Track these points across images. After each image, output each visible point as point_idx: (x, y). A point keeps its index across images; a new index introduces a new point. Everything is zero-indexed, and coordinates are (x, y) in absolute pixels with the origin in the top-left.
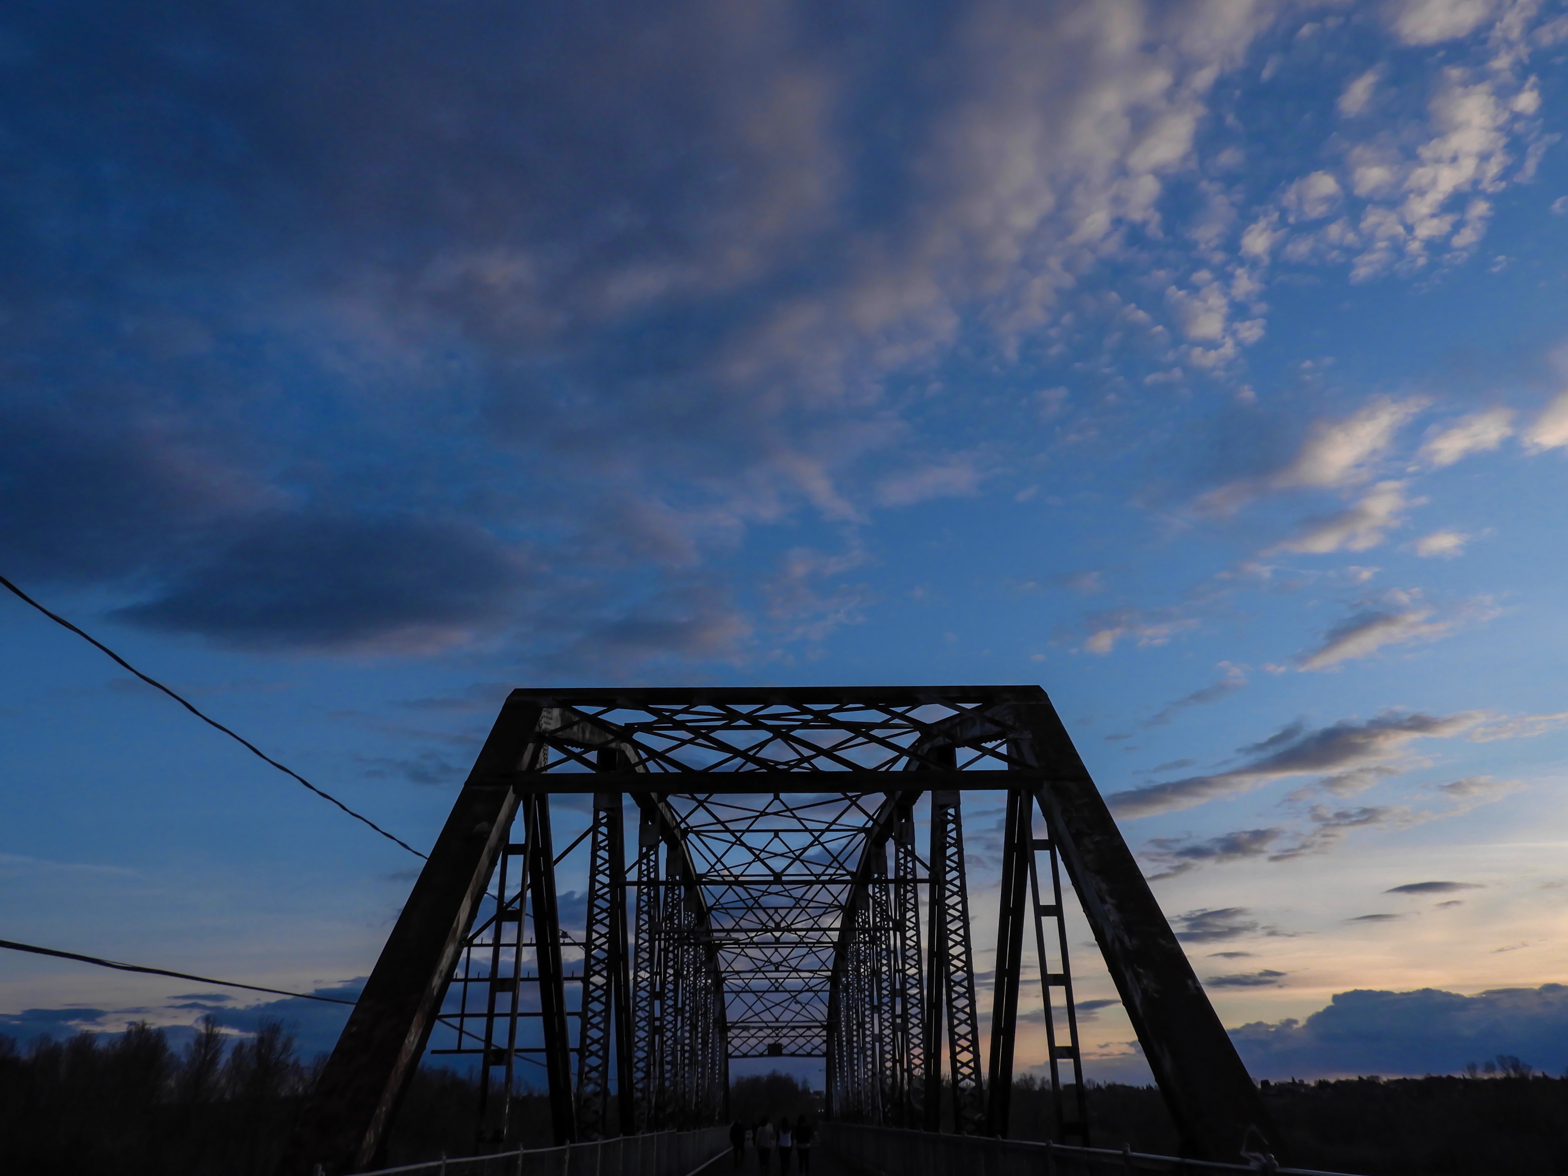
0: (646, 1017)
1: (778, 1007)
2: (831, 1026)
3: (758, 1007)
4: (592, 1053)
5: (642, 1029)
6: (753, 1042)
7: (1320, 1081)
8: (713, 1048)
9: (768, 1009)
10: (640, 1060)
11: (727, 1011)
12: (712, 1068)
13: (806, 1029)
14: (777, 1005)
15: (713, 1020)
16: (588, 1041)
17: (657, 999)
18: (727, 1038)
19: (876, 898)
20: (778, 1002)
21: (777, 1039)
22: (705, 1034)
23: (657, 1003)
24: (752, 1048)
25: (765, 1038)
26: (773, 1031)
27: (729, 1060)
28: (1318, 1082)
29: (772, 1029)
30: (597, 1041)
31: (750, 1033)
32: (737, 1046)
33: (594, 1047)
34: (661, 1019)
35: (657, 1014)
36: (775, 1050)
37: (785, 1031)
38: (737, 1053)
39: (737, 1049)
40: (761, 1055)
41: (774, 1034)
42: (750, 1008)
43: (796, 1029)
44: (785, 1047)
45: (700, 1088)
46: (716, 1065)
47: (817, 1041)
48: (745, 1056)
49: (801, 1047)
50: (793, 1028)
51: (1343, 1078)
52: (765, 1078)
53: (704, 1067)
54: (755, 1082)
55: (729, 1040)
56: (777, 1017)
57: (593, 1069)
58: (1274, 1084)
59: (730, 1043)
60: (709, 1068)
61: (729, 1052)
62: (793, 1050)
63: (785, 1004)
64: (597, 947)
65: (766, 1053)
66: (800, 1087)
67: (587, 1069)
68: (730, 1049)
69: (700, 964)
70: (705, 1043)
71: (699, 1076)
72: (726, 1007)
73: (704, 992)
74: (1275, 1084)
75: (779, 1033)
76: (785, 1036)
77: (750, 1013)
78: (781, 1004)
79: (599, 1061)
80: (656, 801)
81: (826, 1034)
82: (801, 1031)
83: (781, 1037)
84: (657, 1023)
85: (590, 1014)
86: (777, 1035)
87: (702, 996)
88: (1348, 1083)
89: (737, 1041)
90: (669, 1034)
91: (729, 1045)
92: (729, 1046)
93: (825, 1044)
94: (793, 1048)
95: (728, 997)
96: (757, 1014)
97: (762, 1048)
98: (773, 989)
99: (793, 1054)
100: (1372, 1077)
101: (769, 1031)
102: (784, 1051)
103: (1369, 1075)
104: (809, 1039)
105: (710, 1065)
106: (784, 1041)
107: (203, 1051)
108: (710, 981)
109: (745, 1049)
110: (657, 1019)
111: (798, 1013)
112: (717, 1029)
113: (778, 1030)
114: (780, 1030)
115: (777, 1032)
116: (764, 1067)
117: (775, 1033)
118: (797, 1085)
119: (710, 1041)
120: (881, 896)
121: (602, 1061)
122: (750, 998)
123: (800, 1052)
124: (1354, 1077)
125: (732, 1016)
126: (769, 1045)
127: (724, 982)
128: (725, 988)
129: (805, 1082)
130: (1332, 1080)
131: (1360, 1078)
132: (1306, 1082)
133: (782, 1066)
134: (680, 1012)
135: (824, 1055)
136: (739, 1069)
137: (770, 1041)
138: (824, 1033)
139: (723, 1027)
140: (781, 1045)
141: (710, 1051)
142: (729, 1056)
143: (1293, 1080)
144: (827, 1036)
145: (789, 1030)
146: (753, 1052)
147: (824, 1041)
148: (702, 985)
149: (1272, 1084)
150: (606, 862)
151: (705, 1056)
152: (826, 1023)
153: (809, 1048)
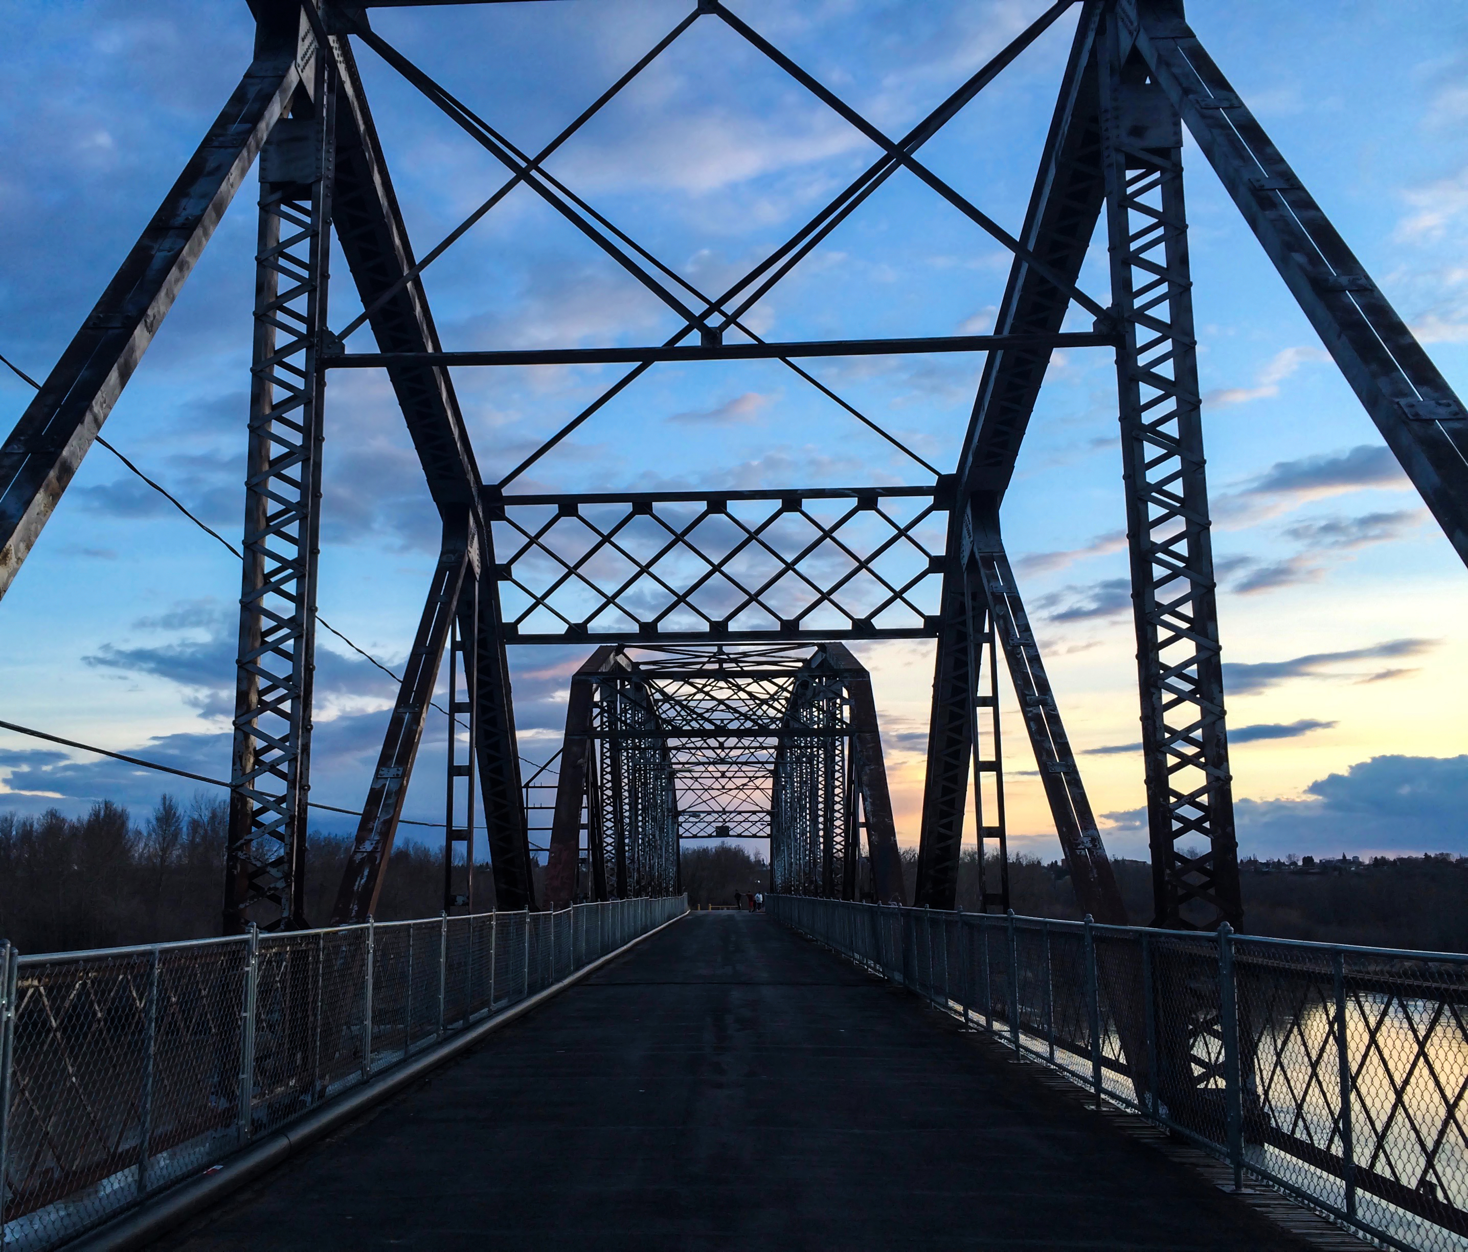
2: (773, 813)
6: (702, 825)
7: (1376, 858)
9: (714, 800)
11: (678, 802)
12: (666, 848)
13: (751, 814)
18: (678, 822)
21: (724, 823)
24: (701, 830)
25: (712, 822)
26: (720, 817)
27: (681, 840)
29: (719, 815)
31: (699, 818)
32: (687, 828)
36: (723, 832)
37: (732, 816)
38: (687, 835)
39: (687, 831)
40: (710, 836)
41: (720, 819)
42: (699, 797)
43: (742, 814)
44: (732, 829)
46: (670, 845)
47: (762, 825)
48: (695, 836)
49: (747, 830)
50: (740, 813)
51: (1405, 855)
52: (714, 850)
54: (703, 854)
55: (679, 824)
56: (723, 805)
58: (1318, 862)
59: (681, 826)
61: (680, 833)
62: (739, 832)
63: (732, 794)
65: (714, 834)
66: (752, 858)
68: (681, 831)
72: (677, 800)
74: (1321, 861)
75: (726, 818)
76: (731, 820)
81: (770, 819)
82: (746, 815)
83: (727, 822)
86: (724, 820)
88: (1410, 861)
89: (687, 826)
92: (680, 828)
94: (739, 830)
96: (705, 803)
97: (710, 830)
99: (739, 836)
100: (1442, 854)
101: (716, 815)
102: (731, 833)
103: (1438, 852)
104: (754, 822)
106: (731, 825)
109: (694, 830)
111: (743, 800)
113: (725, 815)
114: (727, 815)
115: (724, 817)
116: (714, 844)
117: (722, 818)
118: (749, 857)
123: (746, 833)
124: (1421, 855)
126: (717, 827)
129: (757, 854)
130: (1391, 856)
131: (1426, 854)
132: (1361, 860)
133: (731, 843)
135: (768, 837)
136: (688, 846)
137: (719, 824)
138: (768, 818)
139: (675, 813)
140: (728, 827)
142: (680, 837)
143: (1344, 856)
144: (771, 821)
145: (735, 815)
146: (702, 834)
147: (768, 826)
149: (1317, 860)
152: (769, 808)
153: (754, 830)
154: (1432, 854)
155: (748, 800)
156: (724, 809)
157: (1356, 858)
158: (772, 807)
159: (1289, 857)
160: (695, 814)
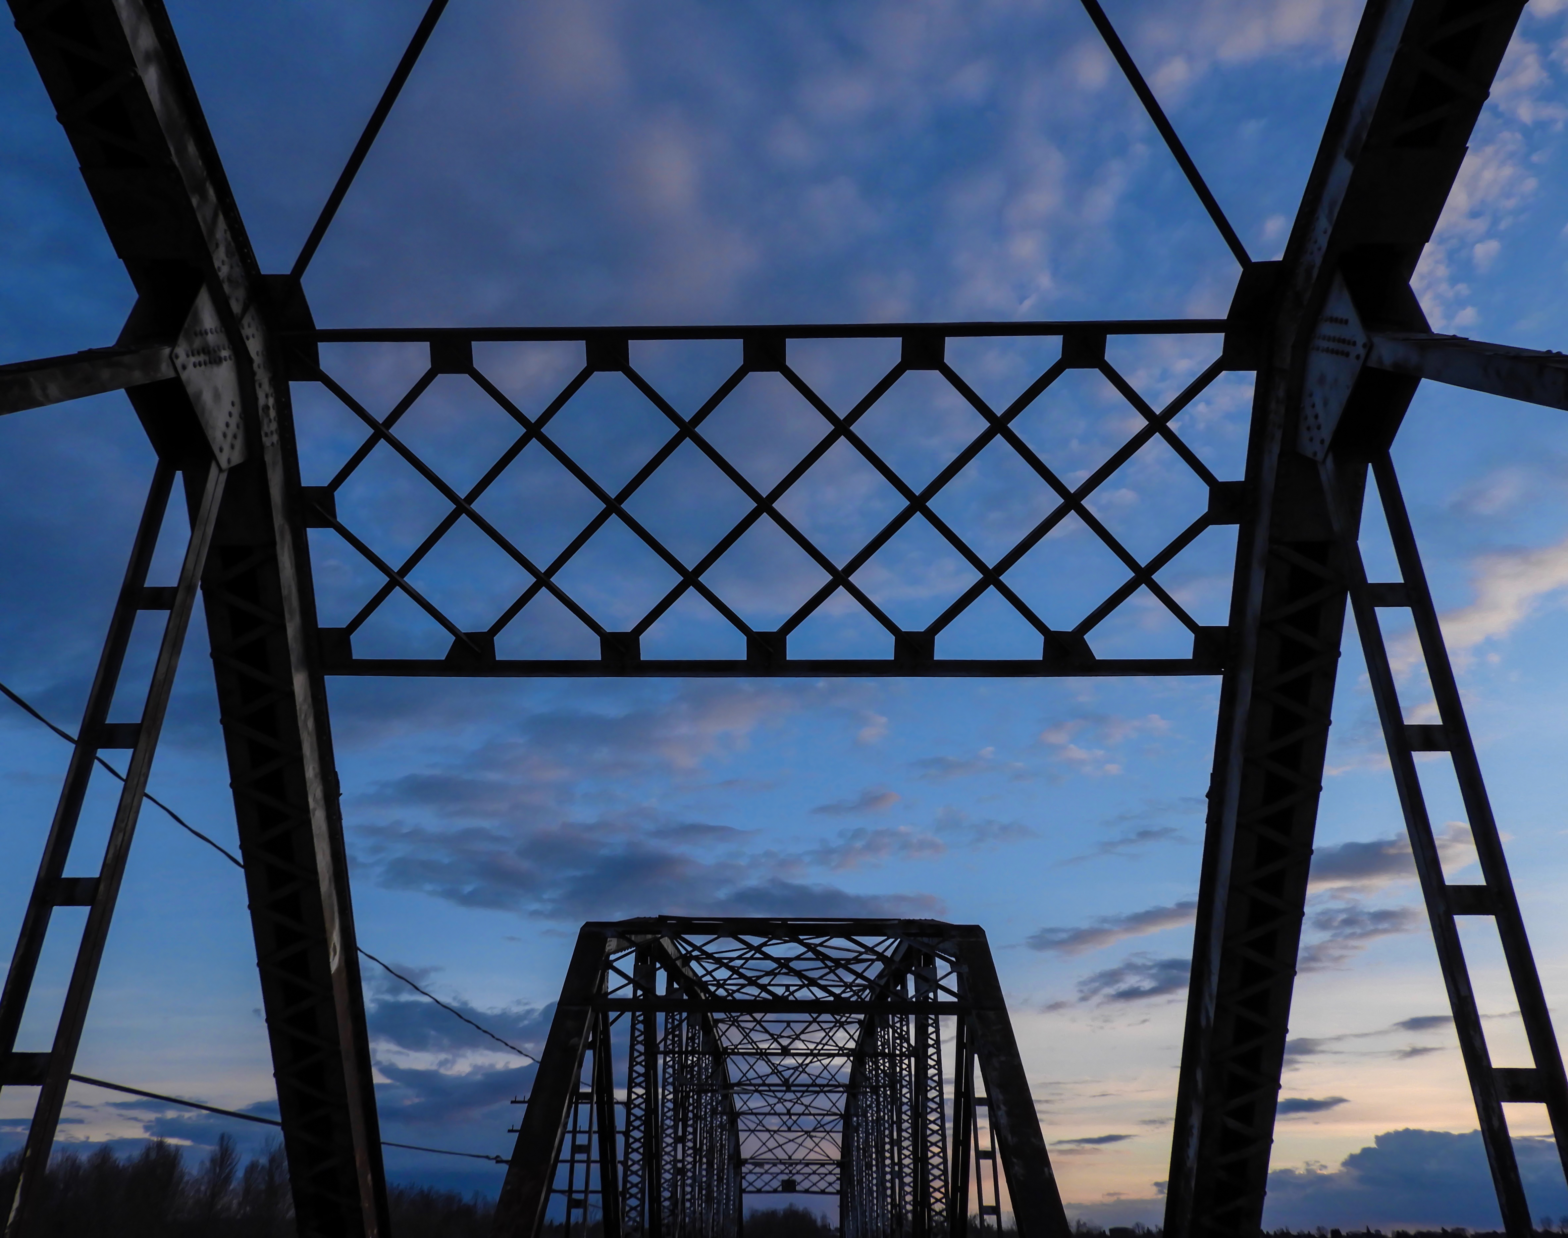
0: (671, 1161)
1: (791, 1143)
2: (844, 1164)
3: (771, 1144)
4: (632, 1196)
5: (668, 1171)
6: (767, 1177)
8: (728, 1184)
9: (780, 1146)
10: (666, 1200)
11: (741, 1147)
12: (727, 1204)
13: (820, 1166)
14: (790, 1141)
15: (728, 1156)
16: (629, 1185)
17: (680, 1143)
18: (741, 1173)
19: (896, 1028)
20: (791, 1139)
21: (791, 1175)
22: (721, 1170)
23: (680, 1146)
24: (766, 1184)
25: (778, 1174)
26: (787, 1168)
27: (744, 1195)
28: (1396, 1233)
29: (785, 1166)
30: (636, 1185)
31: (764, 1169)
32: (751, 1181)
33: (634, 1191)
34: (682, 1161)
35: (680, 1157)
36: (789, 1186)
37: (799, 1167)
38: (751, 1188)
39: (751, 1184)
40: (775, 1191)
41: (787, 1171)
42: (764, 1144)
43: (810, 1166)
44: (799, 1184)
45: (715, 1223)
46: (731, 1200)
47: (831, 1178)
48: (759, 1191)
49: (814, 1184)
50: (807, 1165)
51: (1424, 1229)
52: (782, 1213)
53: (719, 1203)
54: (770, 1216)
55: (743, 1175)
56: (790, 1154)
57: (632, 1209)
58: (1346, 1235)
59: (744, 1178)
60: (723, 1204)
61: (744, 1187)
62: (807, 1187)
63: (799, 1141)
64: (636, 1106)
65: (780, 1189)
66: (819, 1222)
67: (627, 1209)
68: (745, 1184)
69: (716, 1102)
70: (720, 1179)
71: (715, 1212)
72: (740, 1144)
73: (719, 1130)
75: (793, 1169)
76: (798, 1173)
77: (764, 1149)
78: (795, 1141)
79: (638, 1203)
80: (681, 967)
81: (839, 1172)
82: (814, 1167)
83: (794, 1174)
84: (680, 1165)
85: (630, 1163)
86: (791, 1172)
87: (718, 1133)
89: (751, 1177)
90: (690, 1174)
91: (743, 1180)
93: (839, 1182)
94: (806, 1185)
95: (742, 1136)
96: (770, 1150)
97: (776, 1184)
98: (784, 1128)
99: (807, 1191)
100: (1458, 1229)
101: (782, 1167)
102: (798, 1188)
103: (1454, 1227)
104: (822, 1176)
105: (724, 1201)
106: (798, 1178)
107: (218, 1170)
108: (725, 1118)
109: (759, 1184)
110: (680, 1161)
111: (811, 1150)
112: (731, 1166)
113: (792, 1166)
114: (794, 1166)
115: (790, 1168)
116: (781, 1202)
117: (789, 1170)
119: (725, 1177)
120: (902, 1025)
121: (640, 1203)
122: (765, 1136)
123: (814, 1189)
124: (1439, 1230)
125: (746, 1153)
126: (783, 1181)
127: (739, 1118)
128: (741, 1126)
129: (824, 1218)
130: (1412, 1231)
131: (1443, 1229)
132: (1383, 1233)
133: (799, 1201)
134: (699, 1152)
135: (838, 1192)
136: (752, 1203)
137: (785, 1177)
138: (838, 1171)
139: (738, 1162)
140: (794, 1181)
141: (725, 1187)
142: (743, 1191)
144: (841, 1174)
145: (803, 1166)
146: (767, 1188)
147: (838, 1179)
148: (718, 1123)
149: (1344, 1233)
150: (642, 1033)
151: (720, 1193)
152: (839, 1158)
153: (822, 1185)
154: (1449, 1229)
155: (817, 1149)
156: (790, 1158)
157: (1378, 1232)
158: (843, 1155)
159: (1319, 1229)
160: (760, 1164)
